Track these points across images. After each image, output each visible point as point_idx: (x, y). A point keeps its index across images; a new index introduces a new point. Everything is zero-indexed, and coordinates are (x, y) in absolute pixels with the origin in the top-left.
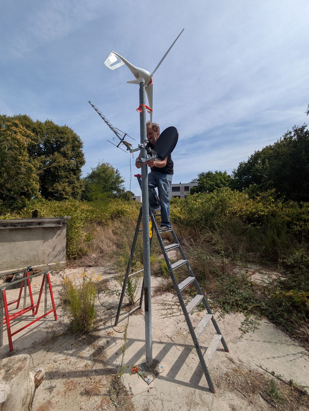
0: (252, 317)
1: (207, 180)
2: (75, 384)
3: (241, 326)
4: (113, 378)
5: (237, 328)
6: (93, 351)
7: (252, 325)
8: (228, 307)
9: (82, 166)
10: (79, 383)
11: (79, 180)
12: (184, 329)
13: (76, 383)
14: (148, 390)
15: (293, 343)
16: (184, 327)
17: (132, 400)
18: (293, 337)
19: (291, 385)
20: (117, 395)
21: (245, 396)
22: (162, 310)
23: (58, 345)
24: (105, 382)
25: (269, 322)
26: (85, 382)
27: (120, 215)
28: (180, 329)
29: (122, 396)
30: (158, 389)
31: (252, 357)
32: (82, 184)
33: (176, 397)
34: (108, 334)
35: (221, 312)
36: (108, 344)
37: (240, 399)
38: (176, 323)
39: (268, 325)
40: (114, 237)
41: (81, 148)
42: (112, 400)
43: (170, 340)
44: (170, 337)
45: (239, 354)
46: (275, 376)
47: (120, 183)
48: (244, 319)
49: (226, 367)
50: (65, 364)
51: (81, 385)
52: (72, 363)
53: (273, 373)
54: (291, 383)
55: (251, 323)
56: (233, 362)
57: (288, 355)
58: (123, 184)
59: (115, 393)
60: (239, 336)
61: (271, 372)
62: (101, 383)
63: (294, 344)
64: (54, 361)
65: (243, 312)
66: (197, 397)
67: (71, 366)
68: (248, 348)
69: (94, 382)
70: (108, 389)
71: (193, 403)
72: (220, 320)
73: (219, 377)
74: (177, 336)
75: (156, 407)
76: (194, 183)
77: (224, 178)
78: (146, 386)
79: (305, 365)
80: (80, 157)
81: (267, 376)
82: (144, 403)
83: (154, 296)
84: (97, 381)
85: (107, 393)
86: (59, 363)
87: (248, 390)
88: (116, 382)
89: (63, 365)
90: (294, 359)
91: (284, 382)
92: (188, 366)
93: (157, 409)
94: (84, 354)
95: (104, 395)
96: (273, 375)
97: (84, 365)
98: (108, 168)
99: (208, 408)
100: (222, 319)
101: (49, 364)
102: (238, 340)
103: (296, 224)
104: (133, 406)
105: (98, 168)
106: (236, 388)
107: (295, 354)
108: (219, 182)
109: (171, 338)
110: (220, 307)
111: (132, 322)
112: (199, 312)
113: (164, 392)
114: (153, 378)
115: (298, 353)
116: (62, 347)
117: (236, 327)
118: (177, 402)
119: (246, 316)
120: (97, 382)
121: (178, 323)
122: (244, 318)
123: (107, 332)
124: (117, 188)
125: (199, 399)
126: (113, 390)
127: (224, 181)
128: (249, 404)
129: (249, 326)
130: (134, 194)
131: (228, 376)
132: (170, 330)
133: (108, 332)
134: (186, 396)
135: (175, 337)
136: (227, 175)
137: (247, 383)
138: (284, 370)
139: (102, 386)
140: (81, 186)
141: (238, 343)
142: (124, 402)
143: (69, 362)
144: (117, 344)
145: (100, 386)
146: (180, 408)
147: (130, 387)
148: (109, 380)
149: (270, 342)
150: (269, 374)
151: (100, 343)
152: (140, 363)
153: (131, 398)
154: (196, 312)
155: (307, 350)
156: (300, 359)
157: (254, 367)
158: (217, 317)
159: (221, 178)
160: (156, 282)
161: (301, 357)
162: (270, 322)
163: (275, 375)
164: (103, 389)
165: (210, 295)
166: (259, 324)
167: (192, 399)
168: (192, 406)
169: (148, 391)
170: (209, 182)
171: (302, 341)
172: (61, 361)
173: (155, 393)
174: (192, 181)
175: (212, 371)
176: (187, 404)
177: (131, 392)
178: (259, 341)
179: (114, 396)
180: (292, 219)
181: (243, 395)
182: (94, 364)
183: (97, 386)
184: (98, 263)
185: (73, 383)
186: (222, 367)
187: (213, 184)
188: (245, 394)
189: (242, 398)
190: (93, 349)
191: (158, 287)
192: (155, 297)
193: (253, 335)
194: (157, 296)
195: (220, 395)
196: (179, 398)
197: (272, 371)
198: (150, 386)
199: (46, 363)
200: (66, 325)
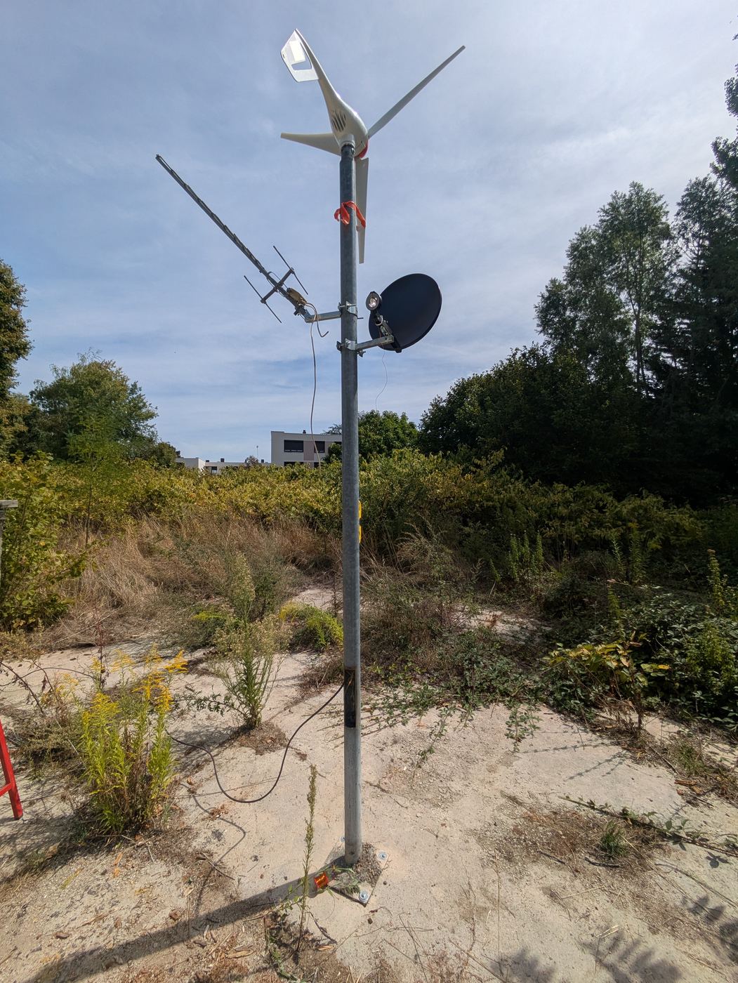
0: (522, 708)
1: (366, 429)
2: (155, 977)
3: (509, 729)
4: (268, 921)
5: (502, 735)
6: (181, 871)
7: (526, 723)
8: (473, 697)
9: (17, 358)
10: (171, 970)
11: (7, 400)
12: (401, 759)
13: (158, 971)
14: (368, 918)
15: (600, 741)
16: (399, 756)
17: (338, 956)
18: (598, 731)
19: (626, 819)
20: (296, 960)
21: (562, 862)
22: (333, 727)
23: (54, 888)
24: (251, 939)
25: (552, 712)
26: (188, 960)
27: (155, 505)
28: (392, 761)
29: (308, 956)
30: (390, 909)
31: (547, 784)
32: (16, 412)
33: (436, 910)
34: (213, 814)
35: (462, 710)
36: (223, 841)
37: (556, 872)
38: (378, 751)
39: (552, 718)
40: (146, 563)
41: (17, 304)
42: (285, 977)
43: (379, 790)
44: (376, 784)
45: (522, 784)
46: (597, 809)
47: (143, 419)
48: (509, 715)
49: (509, 815)
50: (101, 934)
51: (178, 971)
52: (124, 924)
53: (591, 805)
54: (624, 814)
55: (523, 720)
56: (520, 804)
57: (600, 764)
58: (150, 422)
59: (287, 957)
60: (512, 750)
61: (588, 803)
62: (238, 946)
63: (603, 744)
64: (58, 937)
65: (503, 702)
66: (478, 896)
67: (125, 933)
68: (534, 768)
69: (217, 951)
70: (263, 953)
71: (475, 912)
72: (465, 726)
73: (505, 841)
74: (390, 778)
75: (402, 950)
76: (334, 434)
77: (403, 429)
78: (360, 912)
79: (632, 776)
80: (12, 330)
81: (582, 813)
82: (369, 952)
83: (303, 697)
84: (225, 945)
85: (264, 965)
86: (76, 935)
87: (565, 849)
88: (279, 929)
89: (95, 936)
90: (612, 770)
91: (612, 815)
92: (437, 836)
93: (404, 953)
94: (156, 885)
95: (259, 971)
96: (593, 808)
97: (167, 916)
98: (107, 376)
99: (508, 910)
100: (468, 722)
101: (41, 949)
102: (512, 758)
103: (548, 525)
104: (345, 971)
105: (74, 371)
106: (542, 853)
107: (610, 760)
108: (392, 435)
109: (378, 786)
110: (456, 698)
111: (269, 770)
112: (418, 717)
113: (406, 910)
114: (372, 887)
115: (614, 757)
116: (72, 887)
117: (500, 732)
118: (443, 921)
119: (509, 708)
120: (224, 948)
121: (382, 750)
122: (509, 713)
123: (206, 811)
124: (134, 433)
125: (484, 899)
126: (279, 952)
127: (402, 436)
128: (576, 876)
129: (521, 725)
130: (178, 453)
131: (520, 833)
132: (370, 768)
133: (210, 811)
134: (456, 902)
135: (386, 780)
136: (408, 422)
137: (558, 836)
138: (606, 794)
139: (243, 953)
140: (11, 417)
141: (514, 764)
142: (321, 970)
143: (112, 923)
144: (247, 834)
145: (239, 954)
146: (453, 932)
147: (321, 928)
148: (259, 930)
149: (565, 748)
150: (586, 808)
151: (194, 844)
152: (329, 862)
153: (334, 951)
154: (412, 717)
155: (625, 749)
156: (620, 766)
157: (557, 802)
158: (459, 720)
159: (396, 428)
160: (297, 665)
161: (621, 763)
162: (554, 711)
163: (595, 807)
164: (248, 959)
165: (429, 678)
166: (538, 719)
167: (470, 903)
168: (475, 919)
169: (370, 921)
170: (371, 434)
171: (613, 734)
172: (85, 929)
173: (387, 920)
174: (331, 429)
175: (488, 833)
176: (463, 917)
177: (329, 938)
178: (546, 750)
179: (287, 966)
180: (540, 516)
181: (559, 861)
182: (198, 905)
183: (230, 956)
184: (113, 635)
185: (150, 976)
186: (503, 818)
187: (379, 441)
188: (561, 858)
189: (559, 868)
190: (180, 866)
191: (305, 676)
192: (306, 701)
193: (534, 741)
194: (310, 696)
195: (519, 876)
196: (443, 912)
197: (589, 801)
198: (370, 907)
199: (26, 952)
200: (60, 822)
